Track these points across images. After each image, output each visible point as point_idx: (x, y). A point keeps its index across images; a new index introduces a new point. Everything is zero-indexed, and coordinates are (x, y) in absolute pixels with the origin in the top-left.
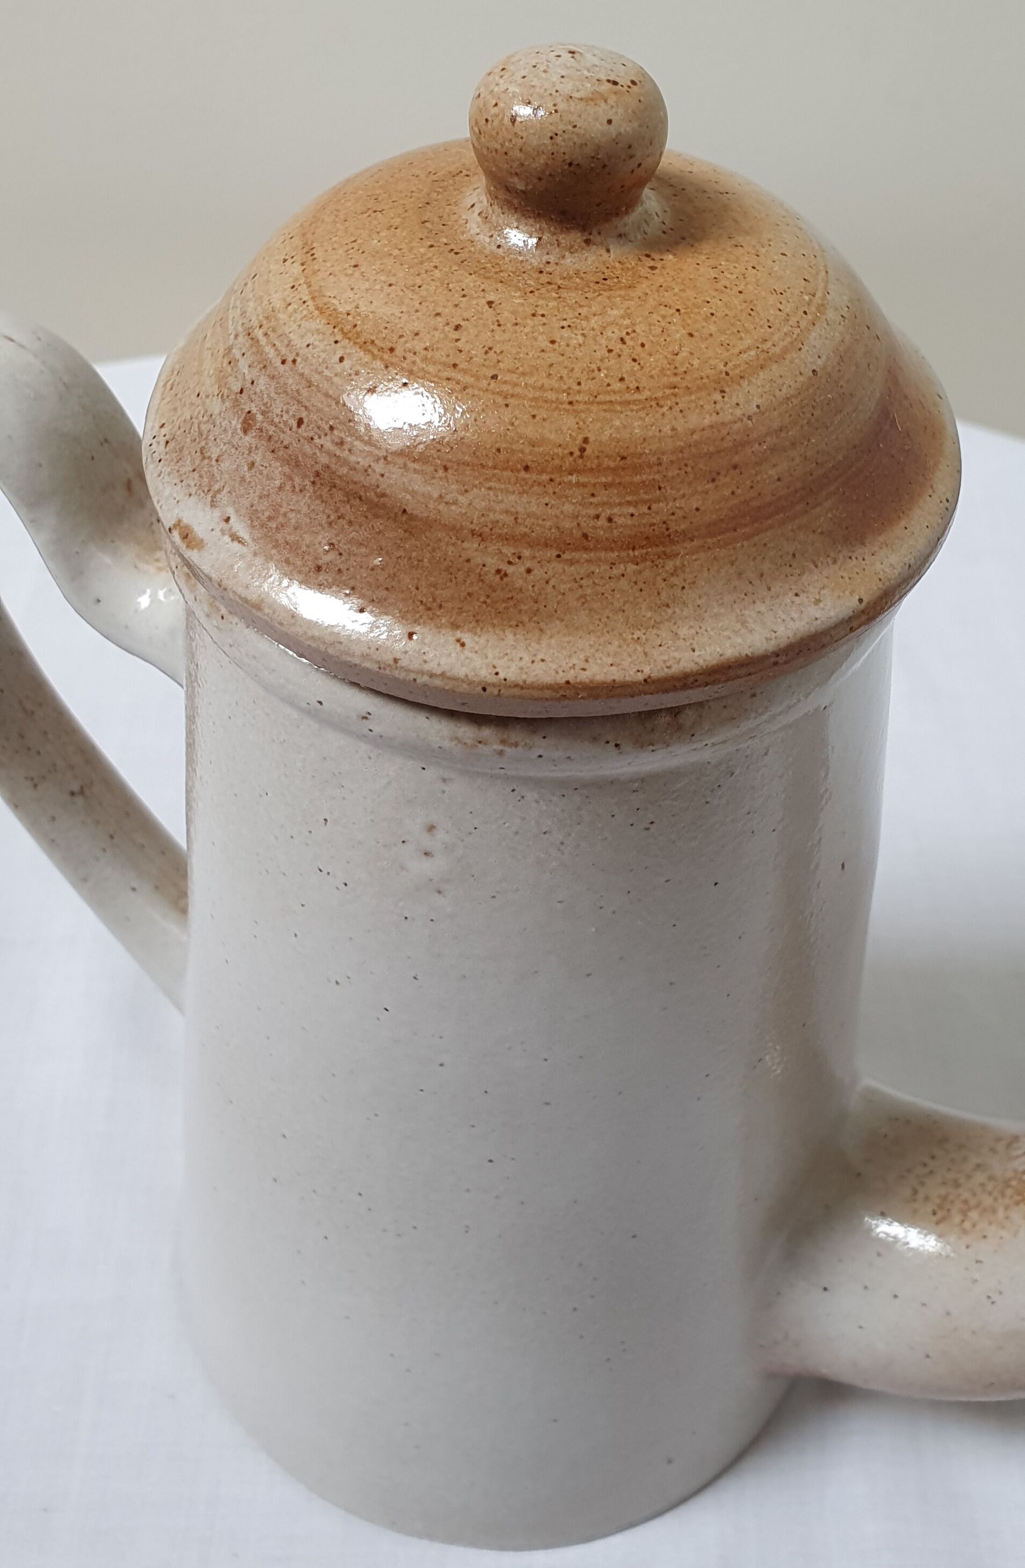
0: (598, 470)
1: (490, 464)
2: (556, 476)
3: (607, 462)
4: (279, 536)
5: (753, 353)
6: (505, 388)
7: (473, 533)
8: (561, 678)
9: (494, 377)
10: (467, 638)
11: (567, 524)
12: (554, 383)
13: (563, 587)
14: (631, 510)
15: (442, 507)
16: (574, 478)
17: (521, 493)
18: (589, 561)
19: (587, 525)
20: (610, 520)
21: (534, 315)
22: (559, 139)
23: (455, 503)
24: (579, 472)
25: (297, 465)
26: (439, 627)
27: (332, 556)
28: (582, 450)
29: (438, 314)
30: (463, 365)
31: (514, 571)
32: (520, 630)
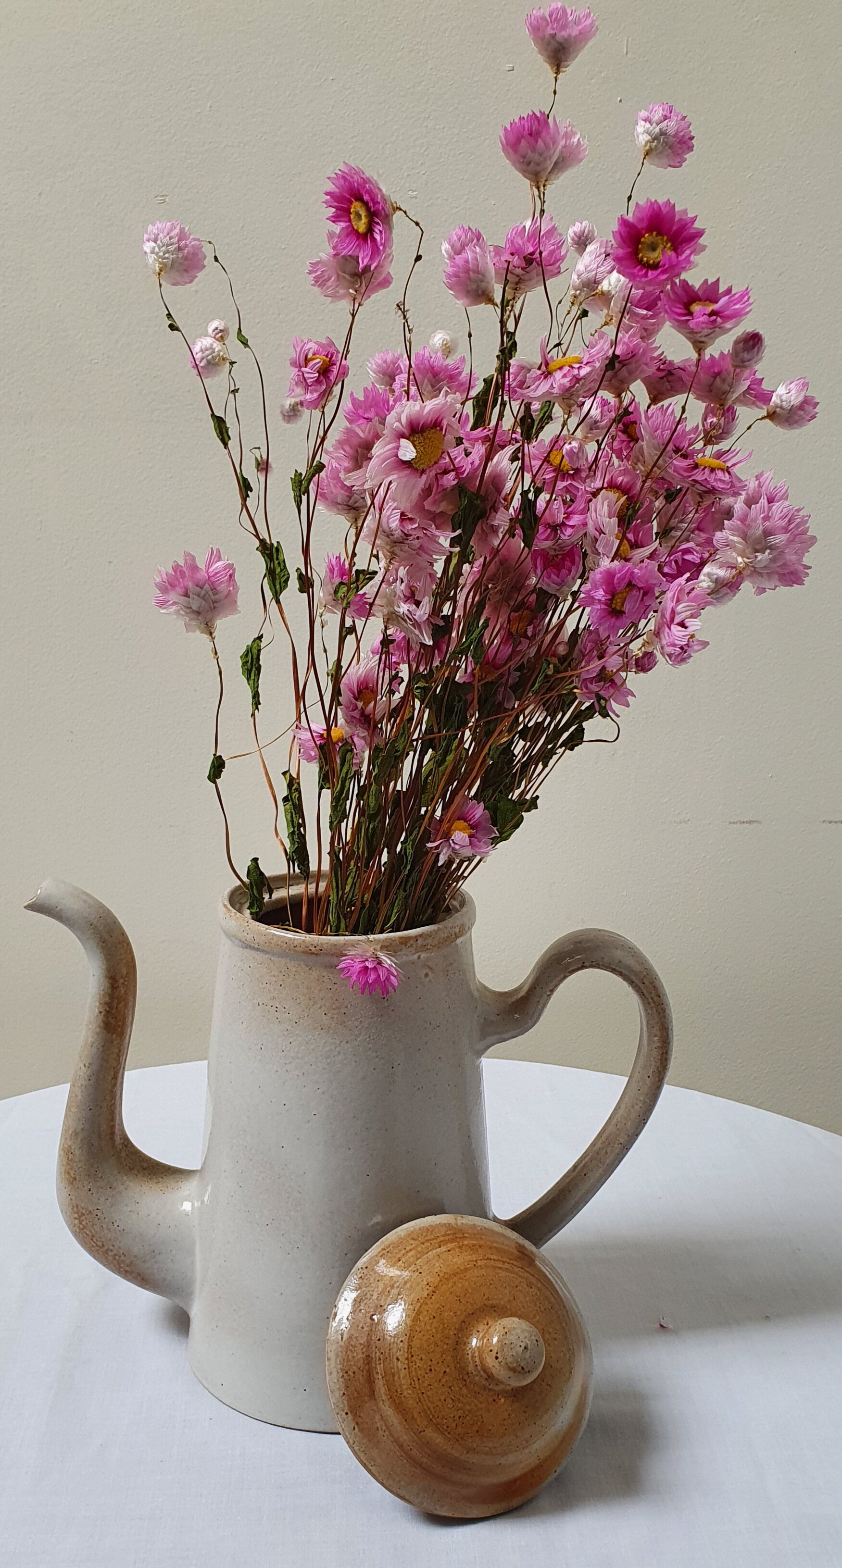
4: (349, 1352)
5: (487, 1449)
6: (422, 1400)
7: (381, 1415)
9: (423, 1393)
10: (356, 1429)
12: (433, 1412)
21: (450, 1387)
25: (369, 1346)
26: (354, 1419)
27: (352, 1375)
28: (421, 1432)
29: (431, 1361)
30: (420, 1381)
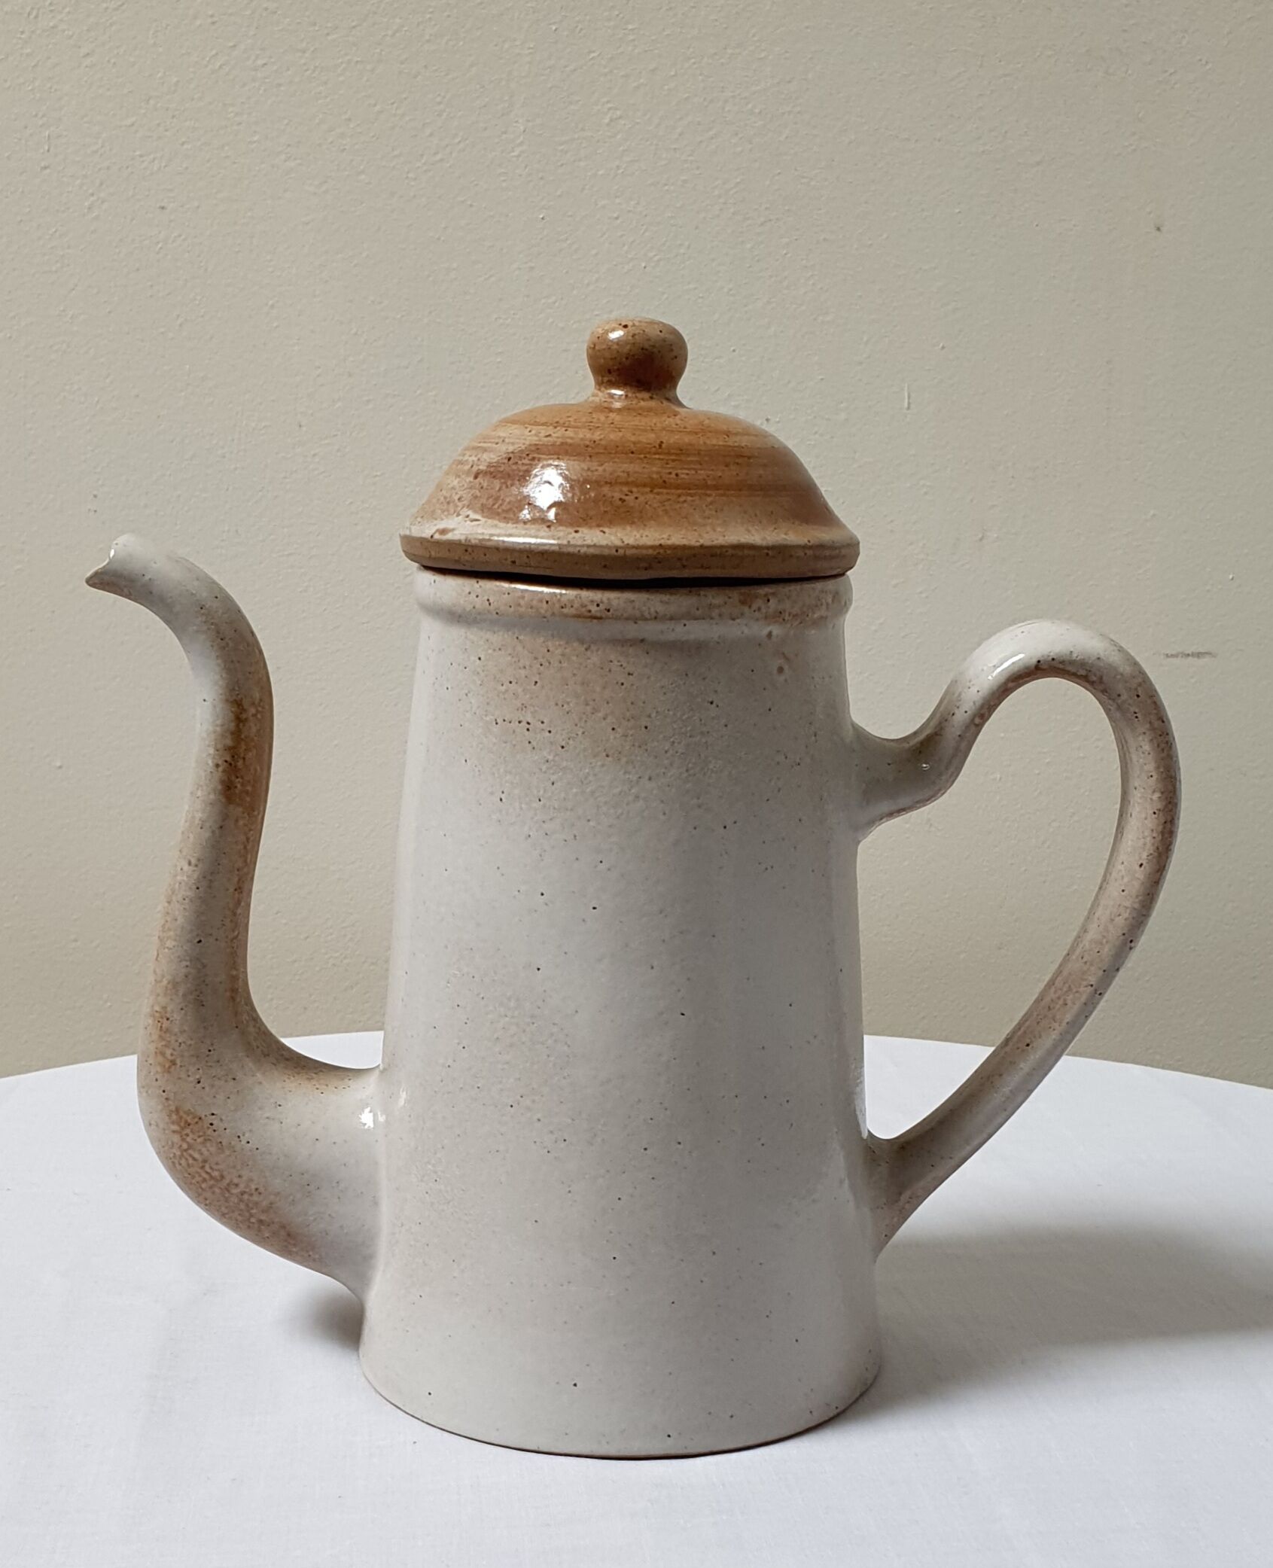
0: (669, 454)
1: (614, 452)
2: (648, 456)
3: (672, 451)
8: (657, 543)
11: (655, 476)
13: (655, 505)
14: (687, 471)
15: (589, 473)
16: (657, 456)
17: (631, 463)
18: (667, 493)
19: (666, 477)
20: (677, 475)
22: (637, 337)
23: (597, 470)
24: (658, 454)
31: (630, 499)
32: (634, 526)
